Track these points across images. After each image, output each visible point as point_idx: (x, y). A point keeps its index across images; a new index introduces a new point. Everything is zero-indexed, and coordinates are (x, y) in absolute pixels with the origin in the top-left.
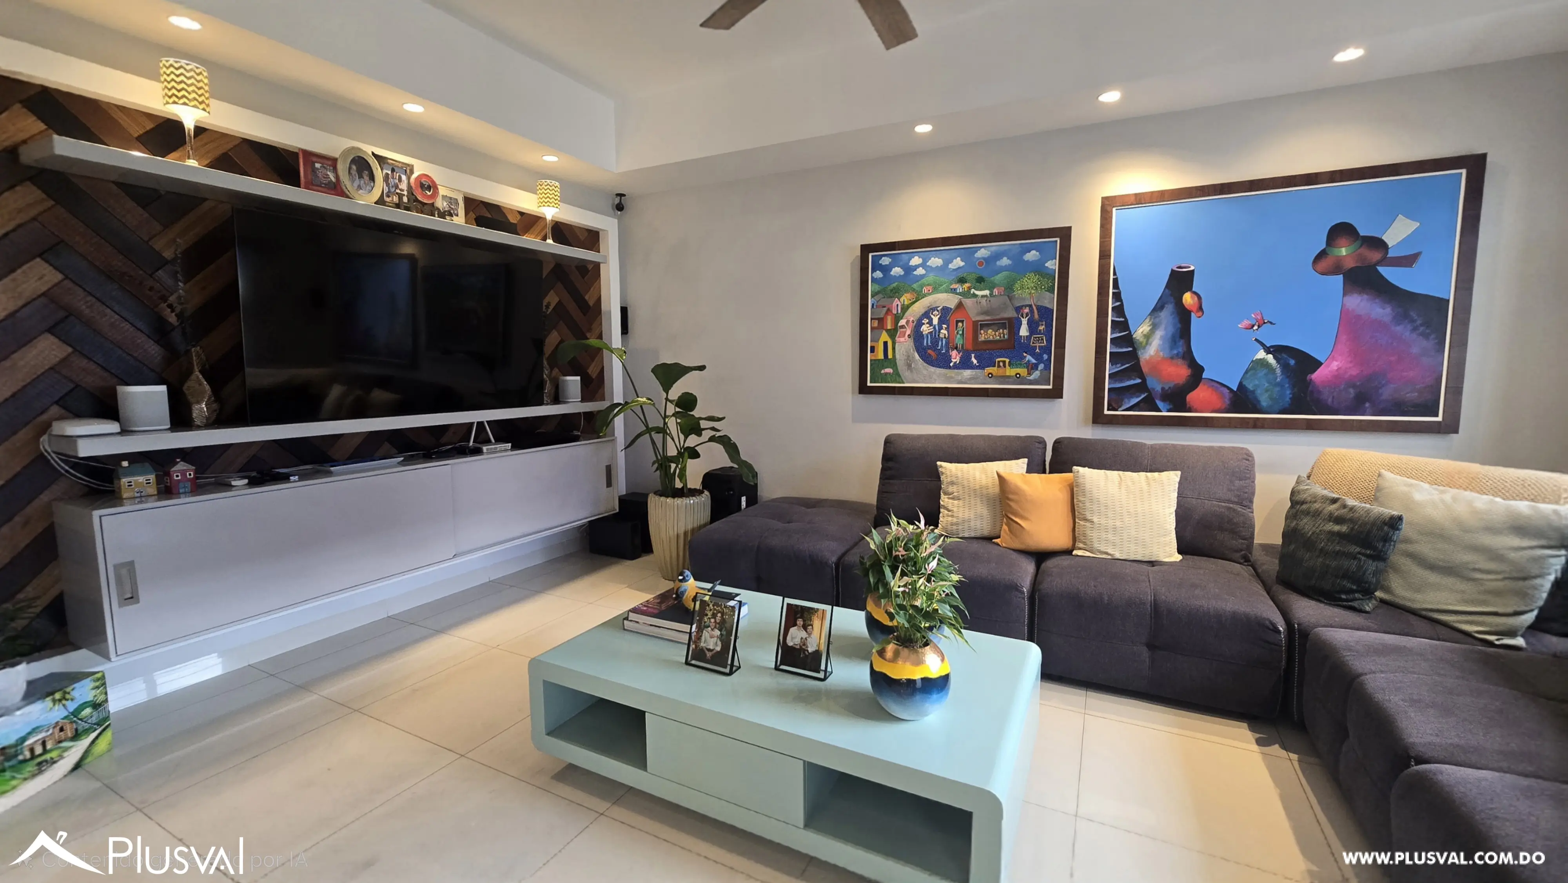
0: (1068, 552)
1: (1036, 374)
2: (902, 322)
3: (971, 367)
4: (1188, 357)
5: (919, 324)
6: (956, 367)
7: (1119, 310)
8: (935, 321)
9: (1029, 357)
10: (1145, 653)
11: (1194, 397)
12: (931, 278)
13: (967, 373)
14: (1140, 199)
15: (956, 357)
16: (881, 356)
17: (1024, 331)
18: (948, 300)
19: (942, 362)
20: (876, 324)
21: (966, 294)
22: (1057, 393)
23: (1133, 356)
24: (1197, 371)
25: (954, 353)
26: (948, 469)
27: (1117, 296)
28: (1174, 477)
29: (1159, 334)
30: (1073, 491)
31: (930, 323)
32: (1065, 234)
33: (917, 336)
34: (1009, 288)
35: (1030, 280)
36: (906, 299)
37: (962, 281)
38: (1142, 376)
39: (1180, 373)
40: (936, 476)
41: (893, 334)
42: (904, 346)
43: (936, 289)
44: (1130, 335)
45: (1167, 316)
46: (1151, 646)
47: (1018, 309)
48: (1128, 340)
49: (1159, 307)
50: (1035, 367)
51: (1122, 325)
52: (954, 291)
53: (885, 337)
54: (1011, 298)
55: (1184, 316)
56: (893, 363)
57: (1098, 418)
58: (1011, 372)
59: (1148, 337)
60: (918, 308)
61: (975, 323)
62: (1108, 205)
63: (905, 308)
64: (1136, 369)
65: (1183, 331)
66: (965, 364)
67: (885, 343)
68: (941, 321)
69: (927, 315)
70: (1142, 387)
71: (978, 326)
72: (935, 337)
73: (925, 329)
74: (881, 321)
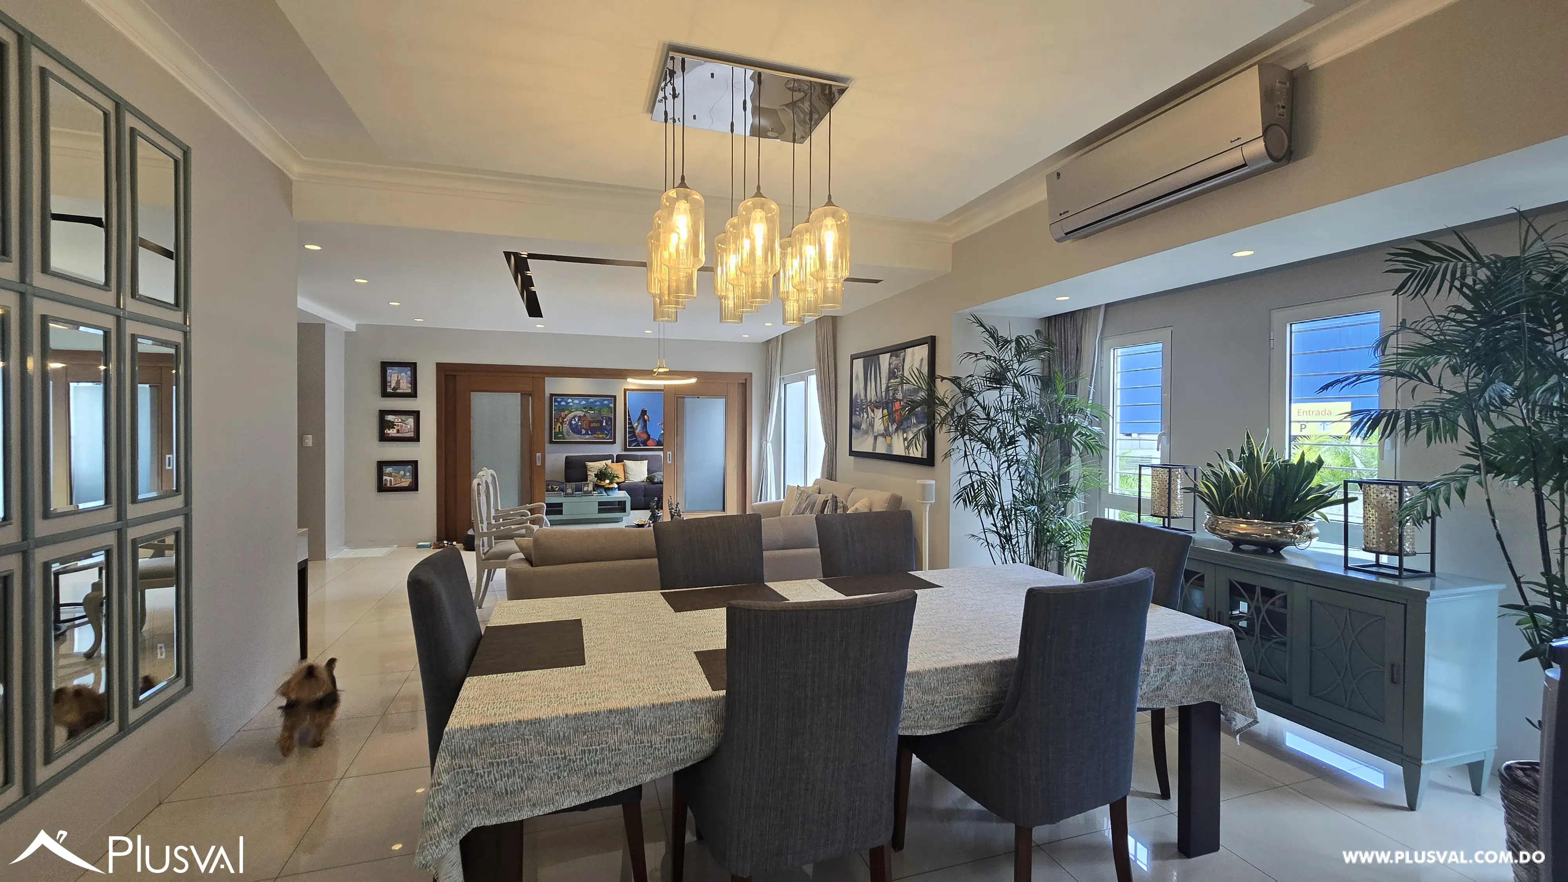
0: (624, 482)
1: (608, 437)
2: (565, 420)
3: (589, 434)
4: (647, 432)
5: (571, 420)
6: (584, 434)
7: (629, 419)
8: (577, 420)
9: (606, 432)
10: (643, 498)
11: (648, 443)
12: (575, 406)
13: (587, 436)
14: (633, 390)
15: (584, 431)
16: (558, 431)
17: (604, 424)
18: (581, 414)
19: (579, 433)
20: (556, 420)
21: (586, 412)
22: (614, 442)
23: (634, 432)
24: (649, 436)
25: (583, 430)
26: (589, 464)
27: (629, 416)
28: (646, 462)
29: (640, 426)
30: (624, 466)
31: (575, 420)
32: (615, 397)
33: (570, 424)
34: (600, 411)
35: (606, 409)
36: (566, 412)
37: (585, 408)
38: (636, 437)
39: (645, 436)
40: (586, 467)
41: (562, 423)
42: (566, 427)
43: (577, 410)
44: (633, 426)
45: (641, 421)
46: (644, 497)
47: (603, 417)
48: (631, 427)
49: (639, 419)
50: (607, 435)
51: (630, 423)
52: (583, 411)
53: (559, 424)
54: (600, 414)
55: (645, 421)
56: (562, 433)
57: (626, 450)
58: (601, 436)
59: (637, 426)
60: (571, 415)
61: (590, 421)
62: (625, 390)
63: (566, 415)
64: (634, 435)
65: (645, 426)
66: (587, 434)
67: (559, 427)
68: (578, 420)
69: (574, 417)
70: (636, 440)
71: (590, 422)
72: (576, 425)
73: (573, 422)
74: (558, 420)
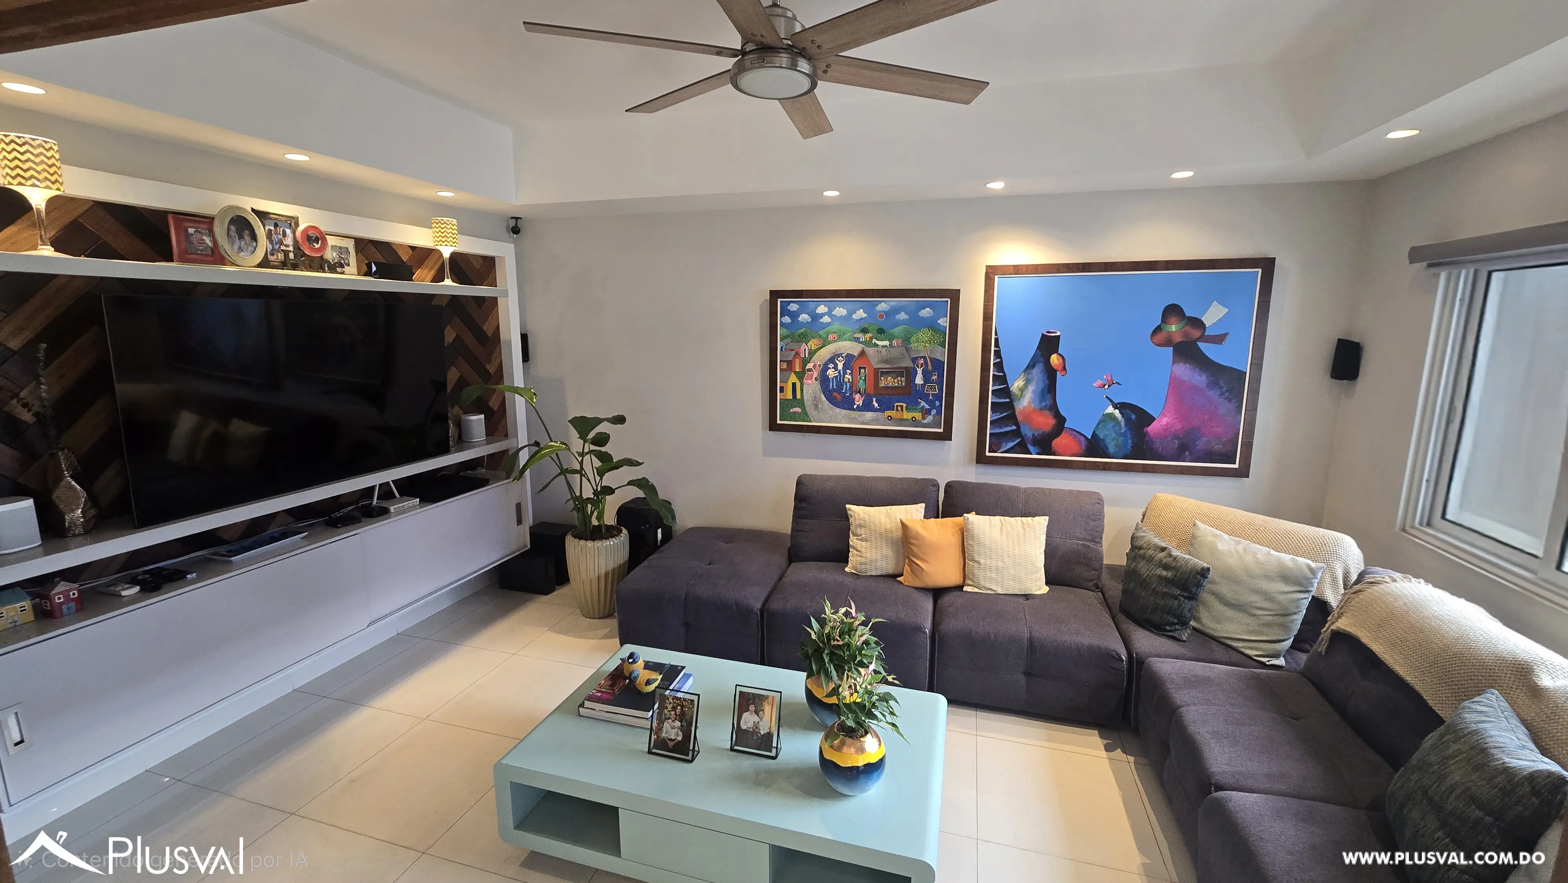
0: (960, 588)
1: (929, 419)
2: (810, 366)
3: (874, 410)
4: (1054, 408)
5: (825, 369)
6: (859, 409)
7: (999, 366)
8: (840, 366)
9: (923, 403)
10: (1022, 680)
11: (1056, 443)
12: (836, 327)
13: (869, 415)
14: (1017, 270)
15: (859, 400)
16: (790, 396)
17: (919, 380)
18: (854, 349)
19: (847, 404)
20: (785, 366)
21: (868, 343)
22: (946, 436)
23: (1010, 406)
24: (1061, 420)
25: (857, 396)
26: (856, 511)
27: (998, 354)
28: (1042, 522)
29: (1031, 388)
30: (963, 534)
31: (836, 368)
32: (954, 295)
33: (824, 379)
34: (907, 340)
35: (924, 335)
36: (813, 344)
37: (864, 331)
38: (1017, 424)
39: (1047, 422)
40: (845, 517)
41: (801, 376)
42: (811, 388)
43: (840, 337)
44: (1008, 388)
45: (1037, 373)
46: (1027, 674)
47: (914, 360)
48: (1005, 392)
49: (1031, 366)
50: (928, 412)
51: (1001, 379)
52: (857, 340)
53: (793, 378)
54: (907, 350)
55: (1051, 374)
56: (801, 403)
57: (981, 459)
58: (907, 415)
59: (1022, 390)
60: (825, 354)
61: (876, 370)
62: (991, 273)
63: (812, 353)
64: (1012, 418)
65: (1050, 388)
66: (867, 407)
67: (794, 384)
68: (845, 367)
69: (832, 360)
70: (1017, 433)
71: (879, 374)
72: (840, 384)
73: (831, 373)
74: (790, 364)
